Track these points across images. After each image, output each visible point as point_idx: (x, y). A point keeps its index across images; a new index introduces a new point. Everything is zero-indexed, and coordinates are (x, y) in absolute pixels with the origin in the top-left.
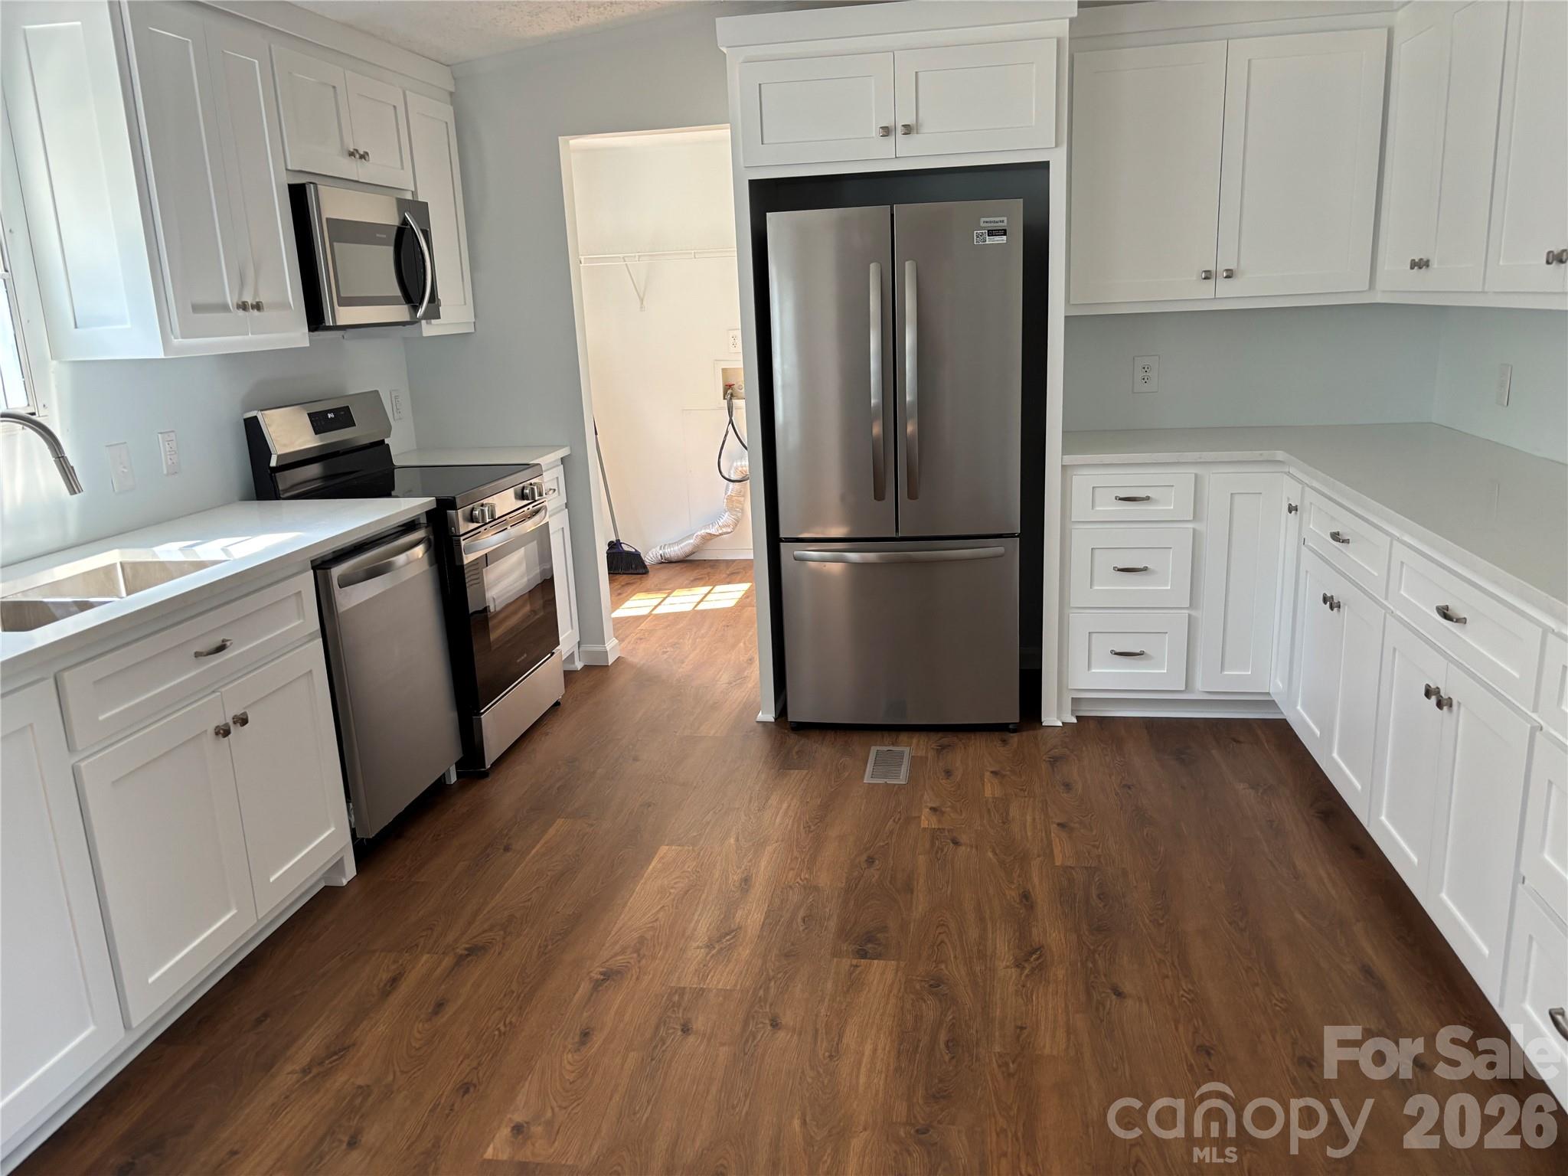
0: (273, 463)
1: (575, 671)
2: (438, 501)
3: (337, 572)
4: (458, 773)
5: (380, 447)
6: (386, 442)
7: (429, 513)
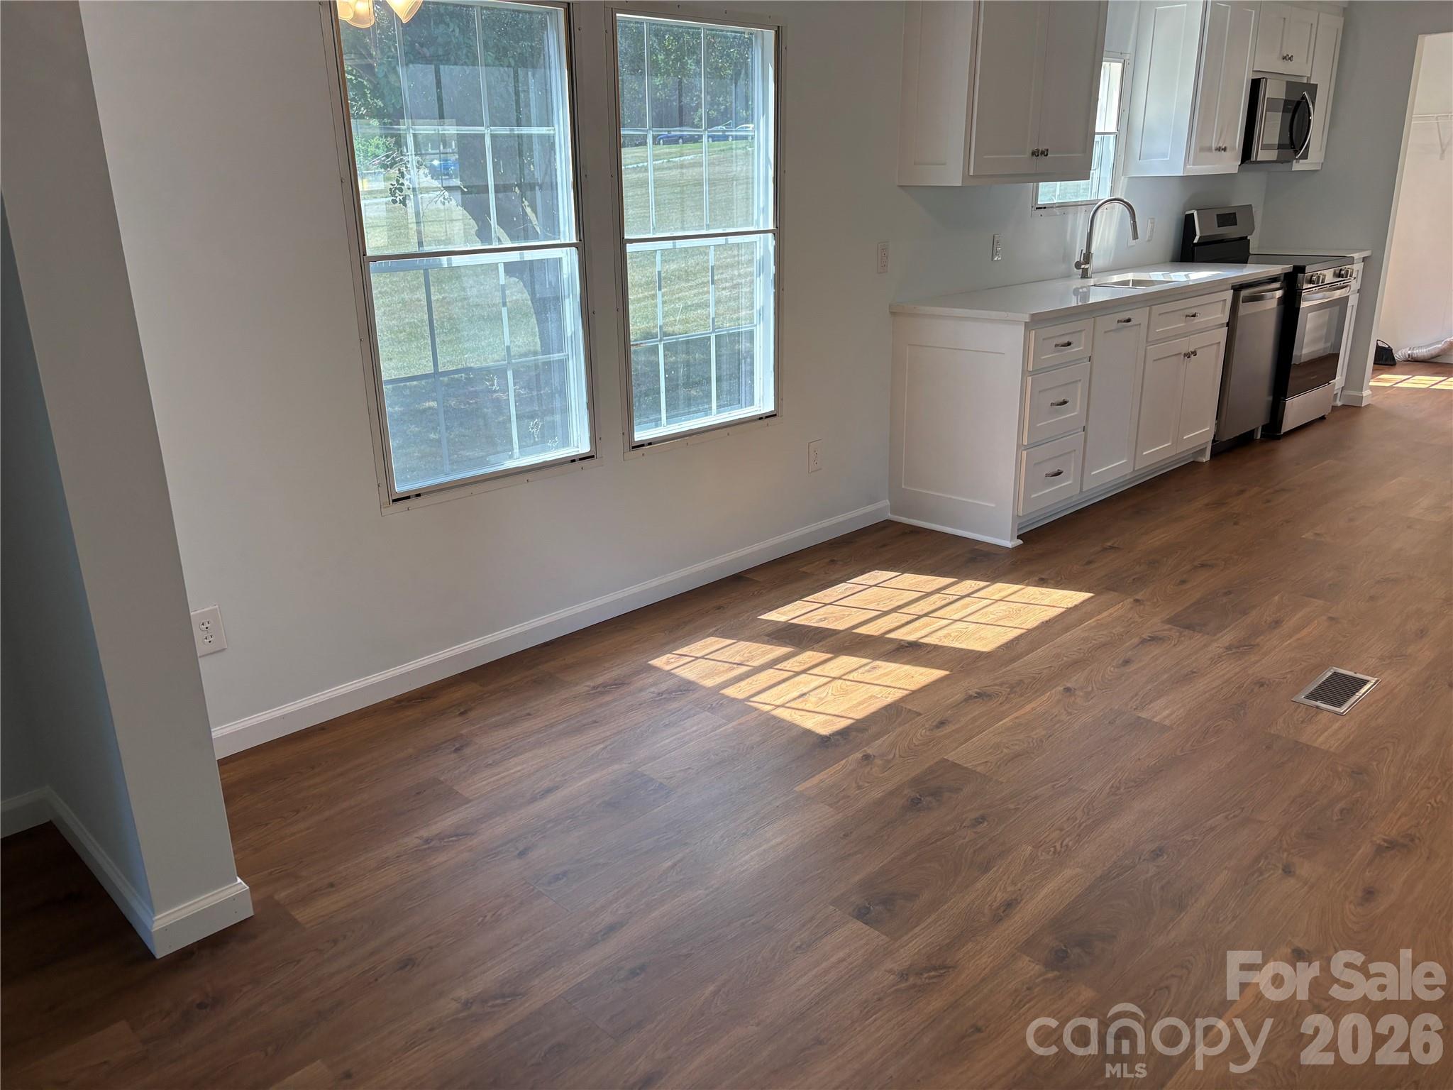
0: (1196, 241)
1: (1337, 407)
2: (1295, 267)
3: (1244, 293)
4: (1261, 434)
5: (1244, 241)
6: (1248, 238)
7: (1286, 275)
